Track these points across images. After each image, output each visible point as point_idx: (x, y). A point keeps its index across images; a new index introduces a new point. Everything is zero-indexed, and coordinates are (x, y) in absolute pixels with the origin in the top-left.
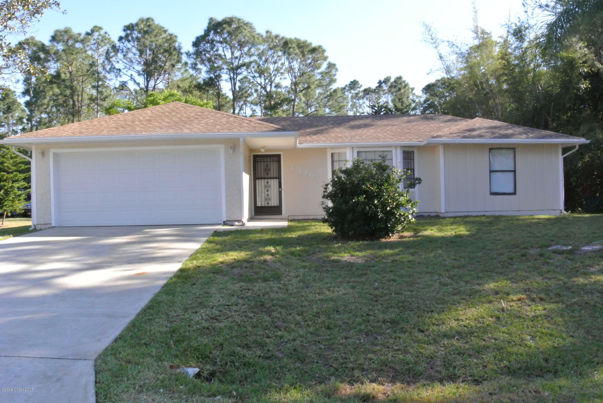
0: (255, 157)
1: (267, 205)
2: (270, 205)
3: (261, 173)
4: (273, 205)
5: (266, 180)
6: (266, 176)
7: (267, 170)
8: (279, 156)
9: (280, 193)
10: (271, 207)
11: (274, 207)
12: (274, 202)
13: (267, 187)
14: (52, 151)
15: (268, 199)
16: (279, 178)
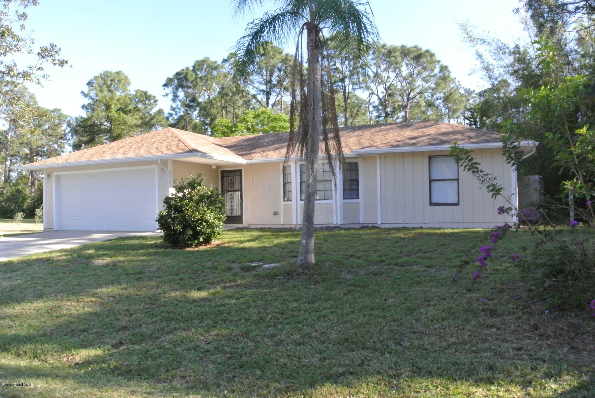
0: (223, 172)
1: (230, 215)
2: (233, 215)
3: (227, 187)
4: (235, 215)
5: (230, 193)
6: (230, 189)
7: (232, 184)
8: (240, 171)
9: (242, 203)
10: (234, 216)
11: (236, 216)
12: (237, 213)
13: (232, 198)
14: (55, 174)
15: (232, 210)
16: (241, 191)
